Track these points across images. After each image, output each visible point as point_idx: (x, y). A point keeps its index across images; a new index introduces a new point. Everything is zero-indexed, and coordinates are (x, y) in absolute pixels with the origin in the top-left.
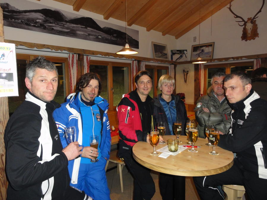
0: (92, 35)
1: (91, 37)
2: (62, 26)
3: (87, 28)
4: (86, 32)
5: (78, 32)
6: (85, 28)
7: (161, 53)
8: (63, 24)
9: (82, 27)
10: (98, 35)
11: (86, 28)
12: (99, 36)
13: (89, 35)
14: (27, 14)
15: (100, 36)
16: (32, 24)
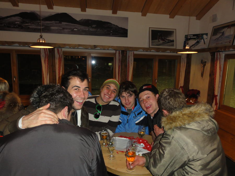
0: (67, 29)
2: (37, 24)
3: (61, 23)
4: (60, 26)
6: (59, 23)
8: (37, 22)
9: (56, 23)
12: (74, 28)
13: (64, 29)
15: (76, 28)
16: (12, 26)
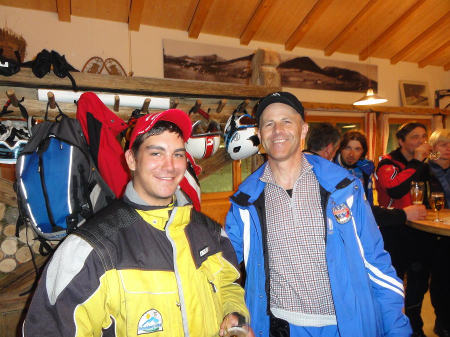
0: (309, 81)
1: (308, 83)
4: (301, 77)
5: (291, 79)
6: (299, 72)
7: (417, 97)
9: (295, 72)
10: (316, 79)
11: (301, 71)
12: (318, 80)
13: (305, 80)
14: (234, 64)
15: (320, 80)
